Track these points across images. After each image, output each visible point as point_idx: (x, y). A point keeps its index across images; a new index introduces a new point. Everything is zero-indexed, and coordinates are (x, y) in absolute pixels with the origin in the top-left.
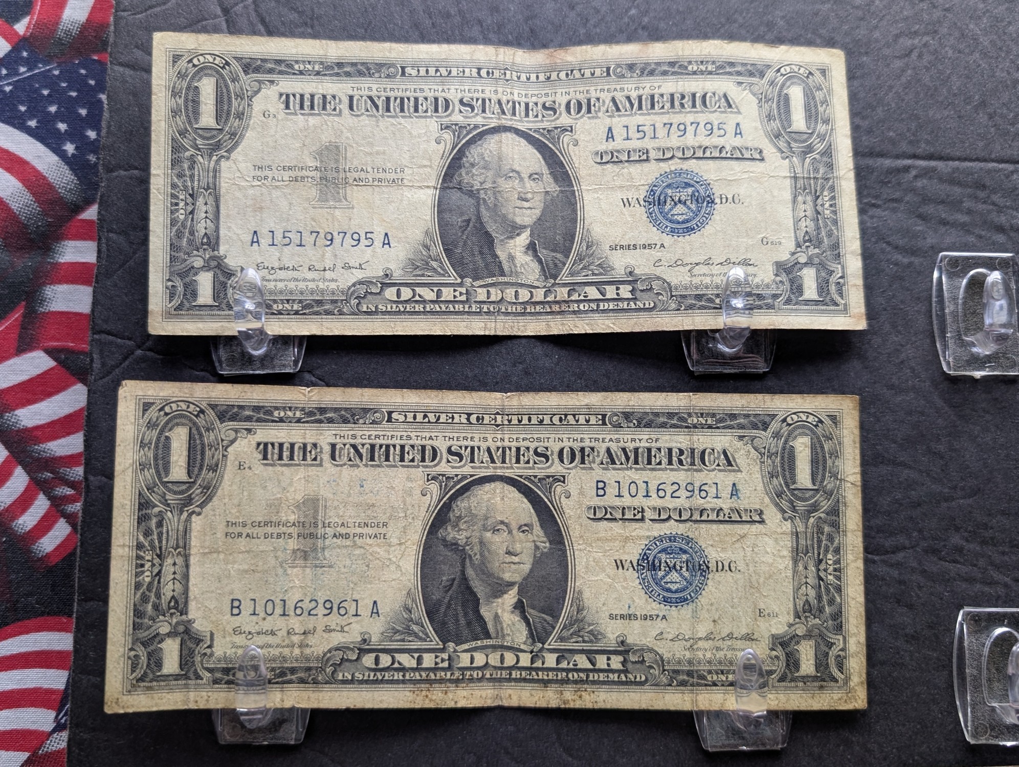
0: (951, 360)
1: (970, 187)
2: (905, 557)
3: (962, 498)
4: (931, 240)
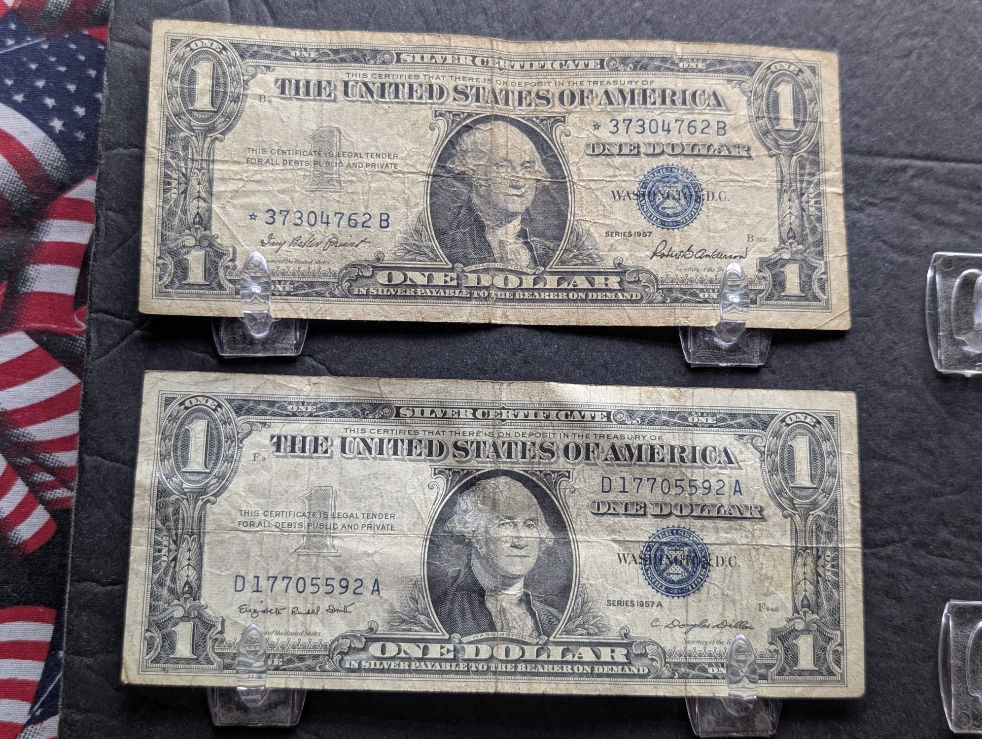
0: (943, 358)
1: (965, 188)
2: (894, 551)
3: (950, 494)
4: (926, 240)
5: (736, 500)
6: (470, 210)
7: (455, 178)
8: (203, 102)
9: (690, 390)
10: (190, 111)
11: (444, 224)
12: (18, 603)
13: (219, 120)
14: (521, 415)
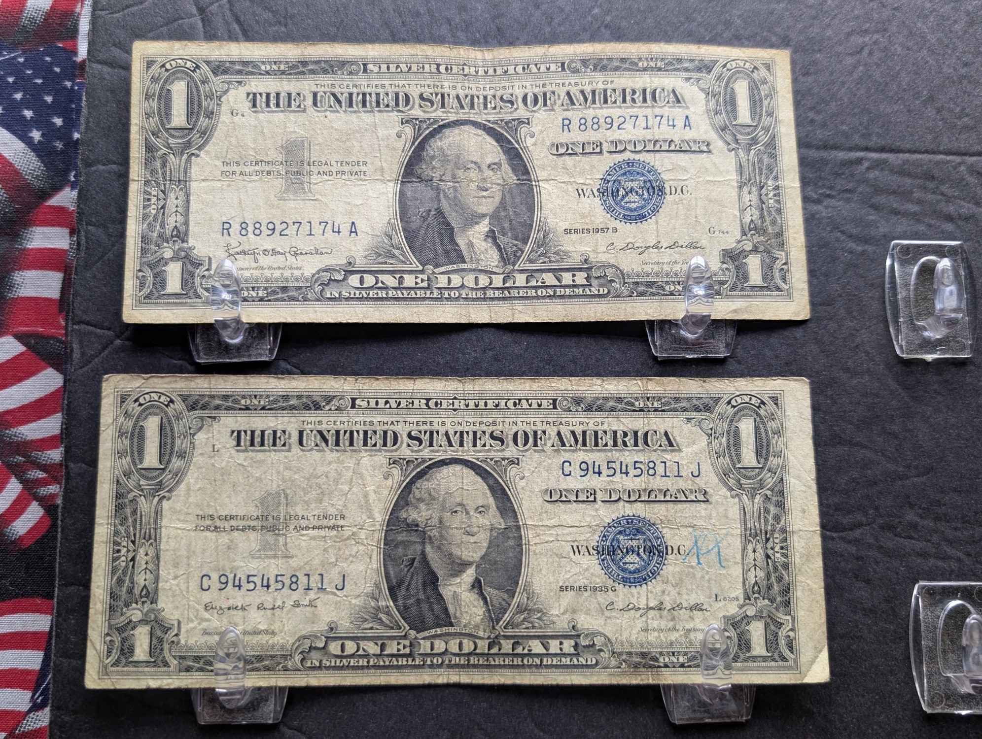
0: (904, 343)
1: (920, 178)
2: (862, 534)
3: (915, 477)
4: (883, 229)
12: (17, 596)
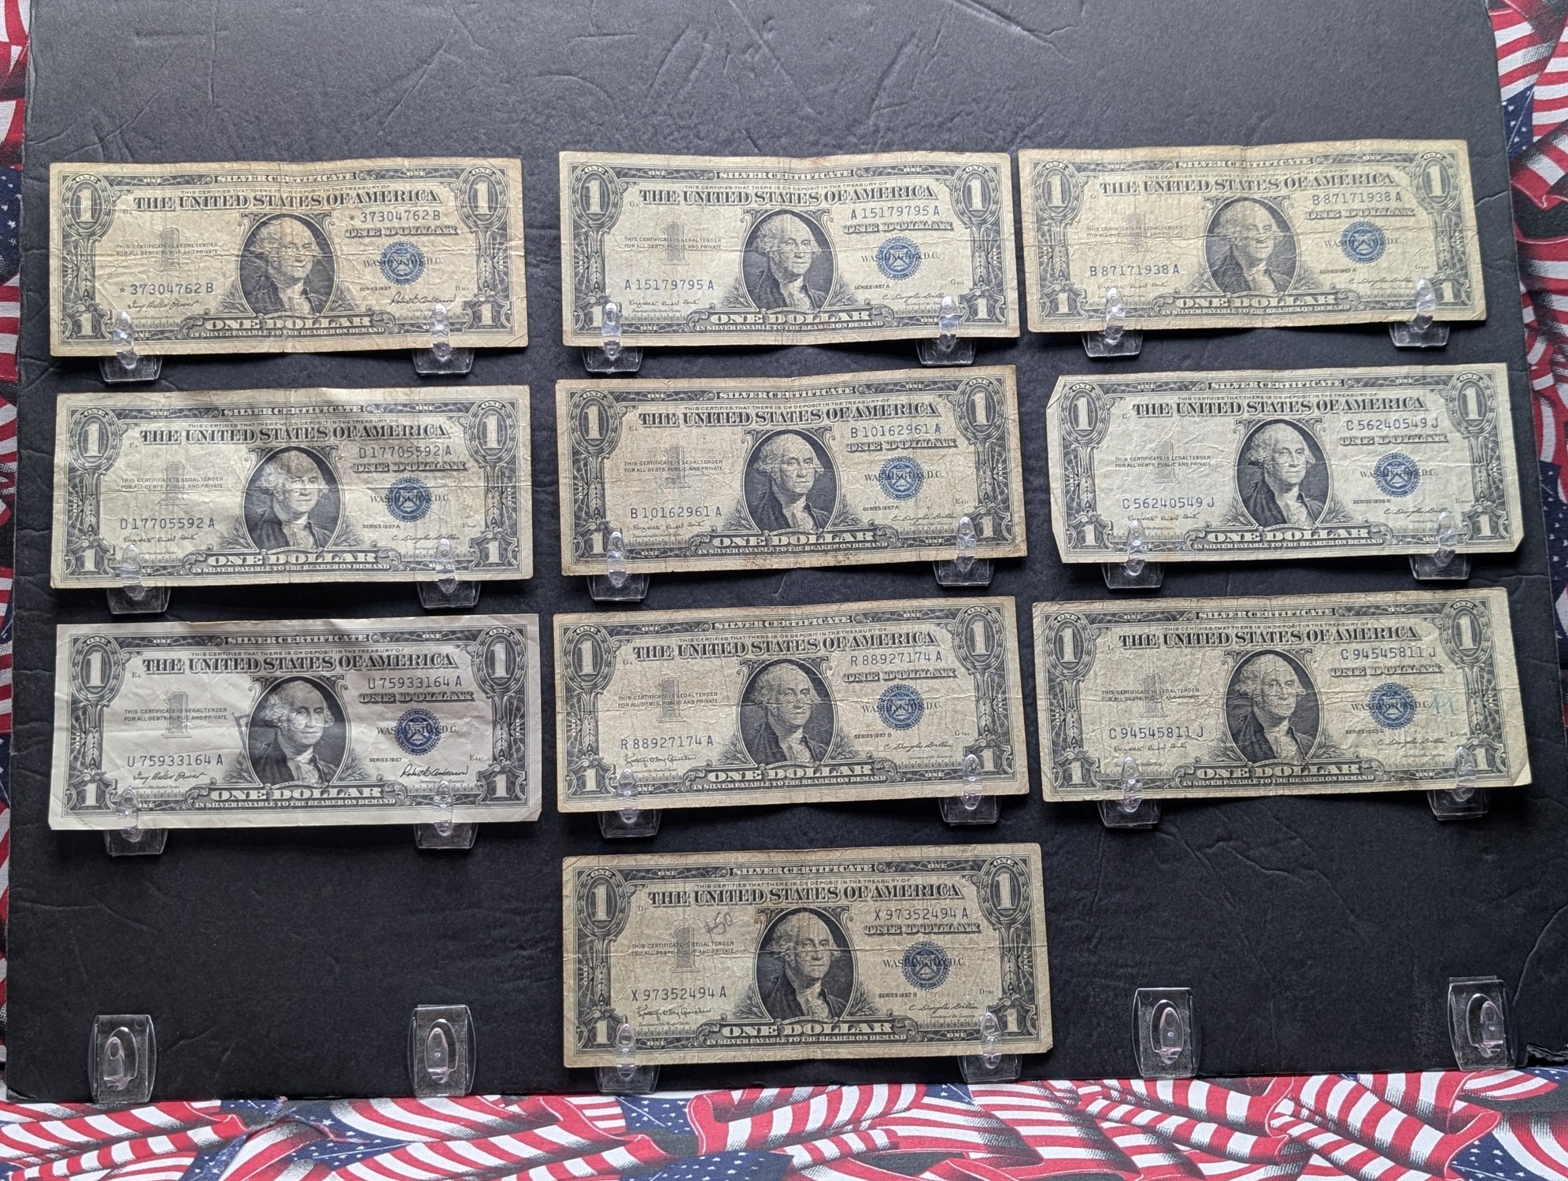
5: (446, 458)
6: (267, 278)
7: (256, 257)
8: (86, 216)
9: (418, 389)
10: (78, 223)
11: (249, 288)
13: (97, 228)
14: (304, 410)
